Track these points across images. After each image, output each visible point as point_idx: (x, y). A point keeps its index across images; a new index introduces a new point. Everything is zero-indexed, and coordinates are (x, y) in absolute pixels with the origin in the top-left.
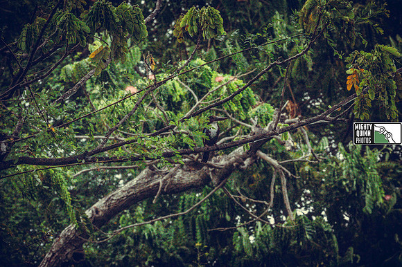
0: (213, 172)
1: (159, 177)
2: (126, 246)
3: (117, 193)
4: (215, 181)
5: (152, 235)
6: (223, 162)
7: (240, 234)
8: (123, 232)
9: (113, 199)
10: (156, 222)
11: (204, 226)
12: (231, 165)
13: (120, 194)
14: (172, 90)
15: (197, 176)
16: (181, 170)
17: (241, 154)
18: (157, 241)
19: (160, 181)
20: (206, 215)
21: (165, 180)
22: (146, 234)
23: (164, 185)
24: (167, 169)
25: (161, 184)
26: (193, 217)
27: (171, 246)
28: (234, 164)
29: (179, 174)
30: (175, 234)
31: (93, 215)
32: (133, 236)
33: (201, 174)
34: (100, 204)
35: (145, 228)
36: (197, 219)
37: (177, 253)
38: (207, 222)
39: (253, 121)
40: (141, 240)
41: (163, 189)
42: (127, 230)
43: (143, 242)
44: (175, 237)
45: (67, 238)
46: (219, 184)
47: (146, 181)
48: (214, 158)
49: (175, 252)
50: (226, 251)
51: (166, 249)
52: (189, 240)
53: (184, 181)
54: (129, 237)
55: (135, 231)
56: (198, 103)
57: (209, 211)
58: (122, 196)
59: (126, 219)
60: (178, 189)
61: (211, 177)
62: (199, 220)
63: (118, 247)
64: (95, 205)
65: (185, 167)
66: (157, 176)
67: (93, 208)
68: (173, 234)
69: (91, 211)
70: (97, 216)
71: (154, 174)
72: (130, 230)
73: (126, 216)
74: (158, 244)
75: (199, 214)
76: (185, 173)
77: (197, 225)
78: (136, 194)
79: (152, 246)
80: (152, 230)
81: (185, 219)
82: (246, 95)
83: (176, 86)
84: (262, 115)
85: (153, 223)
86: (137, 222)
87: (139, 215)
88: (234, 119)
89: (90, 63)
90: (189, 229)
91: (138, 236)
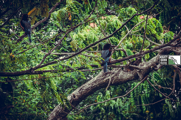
0: (139, 72)
1: (110, 75)
2: (101, 113)
3: (86, 86)
4: (141, 77)
5: (116, 107)
6: (145, 66)
7: (167, 105)
8: (99, 106)
9: (83, 89)
10: (118, 99)
11: (146, 101)
12: (149, 68)
14: (116, 25)
15: (131, 74)
16: (122, 71)
17: (155, 61)
18: (119, 111)
19: (110, 77)
20: (148, 94)
21: (113, 77)
22: (112, 106)
23: (112, 80)
24: (114, 71)
25: (110, 80)
26: (139, 96)
27: (127, 113)
28: (151, 67)
29: (121, 73)
30: (129, 106)
31: (72, 98)
32: (105, 108)
33: (133, 74)
34: (76, 92)
35: (111, 103)
36: (142, 97)
37: (131, 117)
38: (148, 98)
39: (161, 42)
40: (110, 110)
41: (111, 82)
42: (101, 104)
43: (111, 111)
44: (129, 108)
47: (102, 78)
48: (140, 64)
49: (129, 117)
50: (160, 115)
51: (124, 115)
52: (138, 109)
53: (124, 78)
54: (102, 108)
55: (106, 105)
56: (129, 32)
59: (100, 98)
60: (121, 82)
61: (139, 75)
62: (143, 97)
63: (96, 114)
64: (73, 93)
65: (124, 69)
66: (108, 75)
67: (72, 94)
68: (128, 106)
69: (71, 96)
70: (74, 99)
71: (107, 74)
72: (103, 104)
73: (100, 96)
74: (119, 112)
75: (143, 94)
76: (124, 73)
77: (142, 100)
78: (97, 86)
79: (116, 113)
80: (116, 104)
81: (135, 96)
82: (158, 26)
83: (118, 23)
84: (167, 38)
85: (116, 100)
86: (107, 99)
87: (108, 95)
88: (151, 41)
89: (67, 10)
90: (137, 103)
91: (107, 107)
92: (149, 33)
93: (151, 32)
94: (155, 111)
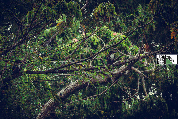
0: (112, 76)
2: (74, 110)
3: (69, 86)
4: (113, 80)
5: (86, 105)
6: (116, 72)
10: (88, 99)
13: (71, 86)
14: (93, 40)
17: (124, 68)
18: (88, 108)
20: (109, 96)
22: (83, 104)
25: (89, 82)
26: (103, 97)
28: (121, 73)
31: (59, 96)
32: (77, 105)
35: (82, 102)
36: (105, 97)
39: (129, 53)
40: (81, 107)
42: (75, 103)
44: (96, 106)
45: (48, 106)
46: (115, 82)
49: (96, 112)
51: (92, 111)
52: (102, 107)
53: (99, 81)
55: (78, 103)
56: (105, 45)
57: (110, 94)
58: (72, 87)
61: (111, 79)
64: (60, 92)
68: (95, 104)
70: (61, 96)
73: (74, 97)
74: (88, 109)
75: (106, 95)
76: (99, 77)
77: (105, 100)
78: (78, 87)
79: (86, 110)
80: (86, 103)
81: (99, 97)
82: (127, 42)
83: (95, 38)
84: (133, 51)
85: (86, 100)
86: (79, 99)
87: (80, 96)
88: (121, 52)
89: (57, 28)
90: (101, 102)
91: (79, 105)
92: (120, 47)
93: (121, 46)
94: (115, 109)
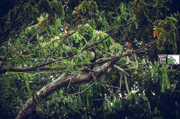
0: (94, 74)
1: (70, 76)
2: (55, 107)
3: (51, 84)
4: (95, 78)
8: (54, 101)
9: (49, 87)
12: (102, 71)
15: (87, 76)
17: (106, 66)
18: (69, 105)
19: (70, 78)
20: (91, 94)
22: (64, 102)
23: (72, 80)
24: (73, 73)
26: (85, 95)
27: (76, 107)
30: (77, 102)
31: (40, 94)
35: (64, 99)
37: (78, 111)
39: (112, 51)
41: (72, 82)
43: (63, 106)
45: (29, 104)
46: (96, 80)
47: (64, 78)
50: (100, 109)
51: (73, 109)
54: (57, 104)
56: (87, 43)
57: (93, 92)
58: (53, 85)
59: (55, 95)
60: (78, 82)
61: (93, 77)
62: (88, 96)
67: (40, 91)
70: (42, 94)
71: (68, 75)
74: (70, 107)
76: (81, 75)
78: (60, 84)
79: (67, 107)
81: (82, 96)
83: (77, 36)
84: (116, 49)
85: (67, 97)
86: (60, 97)
87: (61, 94)
89: (38, 26)
